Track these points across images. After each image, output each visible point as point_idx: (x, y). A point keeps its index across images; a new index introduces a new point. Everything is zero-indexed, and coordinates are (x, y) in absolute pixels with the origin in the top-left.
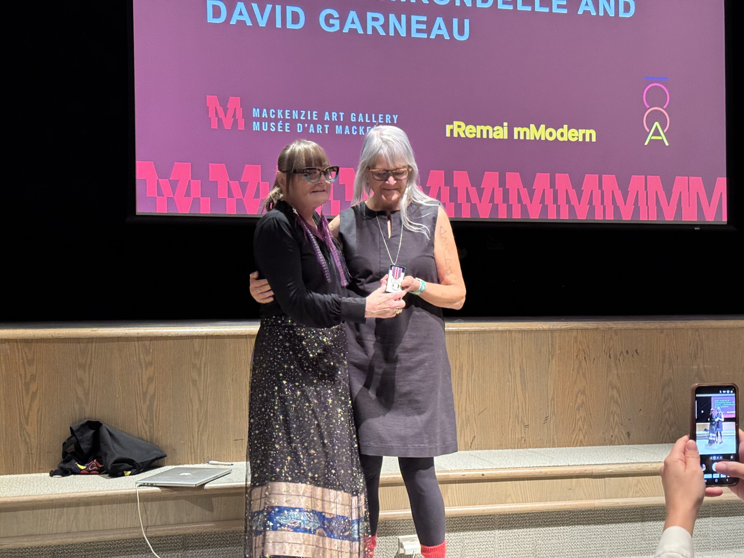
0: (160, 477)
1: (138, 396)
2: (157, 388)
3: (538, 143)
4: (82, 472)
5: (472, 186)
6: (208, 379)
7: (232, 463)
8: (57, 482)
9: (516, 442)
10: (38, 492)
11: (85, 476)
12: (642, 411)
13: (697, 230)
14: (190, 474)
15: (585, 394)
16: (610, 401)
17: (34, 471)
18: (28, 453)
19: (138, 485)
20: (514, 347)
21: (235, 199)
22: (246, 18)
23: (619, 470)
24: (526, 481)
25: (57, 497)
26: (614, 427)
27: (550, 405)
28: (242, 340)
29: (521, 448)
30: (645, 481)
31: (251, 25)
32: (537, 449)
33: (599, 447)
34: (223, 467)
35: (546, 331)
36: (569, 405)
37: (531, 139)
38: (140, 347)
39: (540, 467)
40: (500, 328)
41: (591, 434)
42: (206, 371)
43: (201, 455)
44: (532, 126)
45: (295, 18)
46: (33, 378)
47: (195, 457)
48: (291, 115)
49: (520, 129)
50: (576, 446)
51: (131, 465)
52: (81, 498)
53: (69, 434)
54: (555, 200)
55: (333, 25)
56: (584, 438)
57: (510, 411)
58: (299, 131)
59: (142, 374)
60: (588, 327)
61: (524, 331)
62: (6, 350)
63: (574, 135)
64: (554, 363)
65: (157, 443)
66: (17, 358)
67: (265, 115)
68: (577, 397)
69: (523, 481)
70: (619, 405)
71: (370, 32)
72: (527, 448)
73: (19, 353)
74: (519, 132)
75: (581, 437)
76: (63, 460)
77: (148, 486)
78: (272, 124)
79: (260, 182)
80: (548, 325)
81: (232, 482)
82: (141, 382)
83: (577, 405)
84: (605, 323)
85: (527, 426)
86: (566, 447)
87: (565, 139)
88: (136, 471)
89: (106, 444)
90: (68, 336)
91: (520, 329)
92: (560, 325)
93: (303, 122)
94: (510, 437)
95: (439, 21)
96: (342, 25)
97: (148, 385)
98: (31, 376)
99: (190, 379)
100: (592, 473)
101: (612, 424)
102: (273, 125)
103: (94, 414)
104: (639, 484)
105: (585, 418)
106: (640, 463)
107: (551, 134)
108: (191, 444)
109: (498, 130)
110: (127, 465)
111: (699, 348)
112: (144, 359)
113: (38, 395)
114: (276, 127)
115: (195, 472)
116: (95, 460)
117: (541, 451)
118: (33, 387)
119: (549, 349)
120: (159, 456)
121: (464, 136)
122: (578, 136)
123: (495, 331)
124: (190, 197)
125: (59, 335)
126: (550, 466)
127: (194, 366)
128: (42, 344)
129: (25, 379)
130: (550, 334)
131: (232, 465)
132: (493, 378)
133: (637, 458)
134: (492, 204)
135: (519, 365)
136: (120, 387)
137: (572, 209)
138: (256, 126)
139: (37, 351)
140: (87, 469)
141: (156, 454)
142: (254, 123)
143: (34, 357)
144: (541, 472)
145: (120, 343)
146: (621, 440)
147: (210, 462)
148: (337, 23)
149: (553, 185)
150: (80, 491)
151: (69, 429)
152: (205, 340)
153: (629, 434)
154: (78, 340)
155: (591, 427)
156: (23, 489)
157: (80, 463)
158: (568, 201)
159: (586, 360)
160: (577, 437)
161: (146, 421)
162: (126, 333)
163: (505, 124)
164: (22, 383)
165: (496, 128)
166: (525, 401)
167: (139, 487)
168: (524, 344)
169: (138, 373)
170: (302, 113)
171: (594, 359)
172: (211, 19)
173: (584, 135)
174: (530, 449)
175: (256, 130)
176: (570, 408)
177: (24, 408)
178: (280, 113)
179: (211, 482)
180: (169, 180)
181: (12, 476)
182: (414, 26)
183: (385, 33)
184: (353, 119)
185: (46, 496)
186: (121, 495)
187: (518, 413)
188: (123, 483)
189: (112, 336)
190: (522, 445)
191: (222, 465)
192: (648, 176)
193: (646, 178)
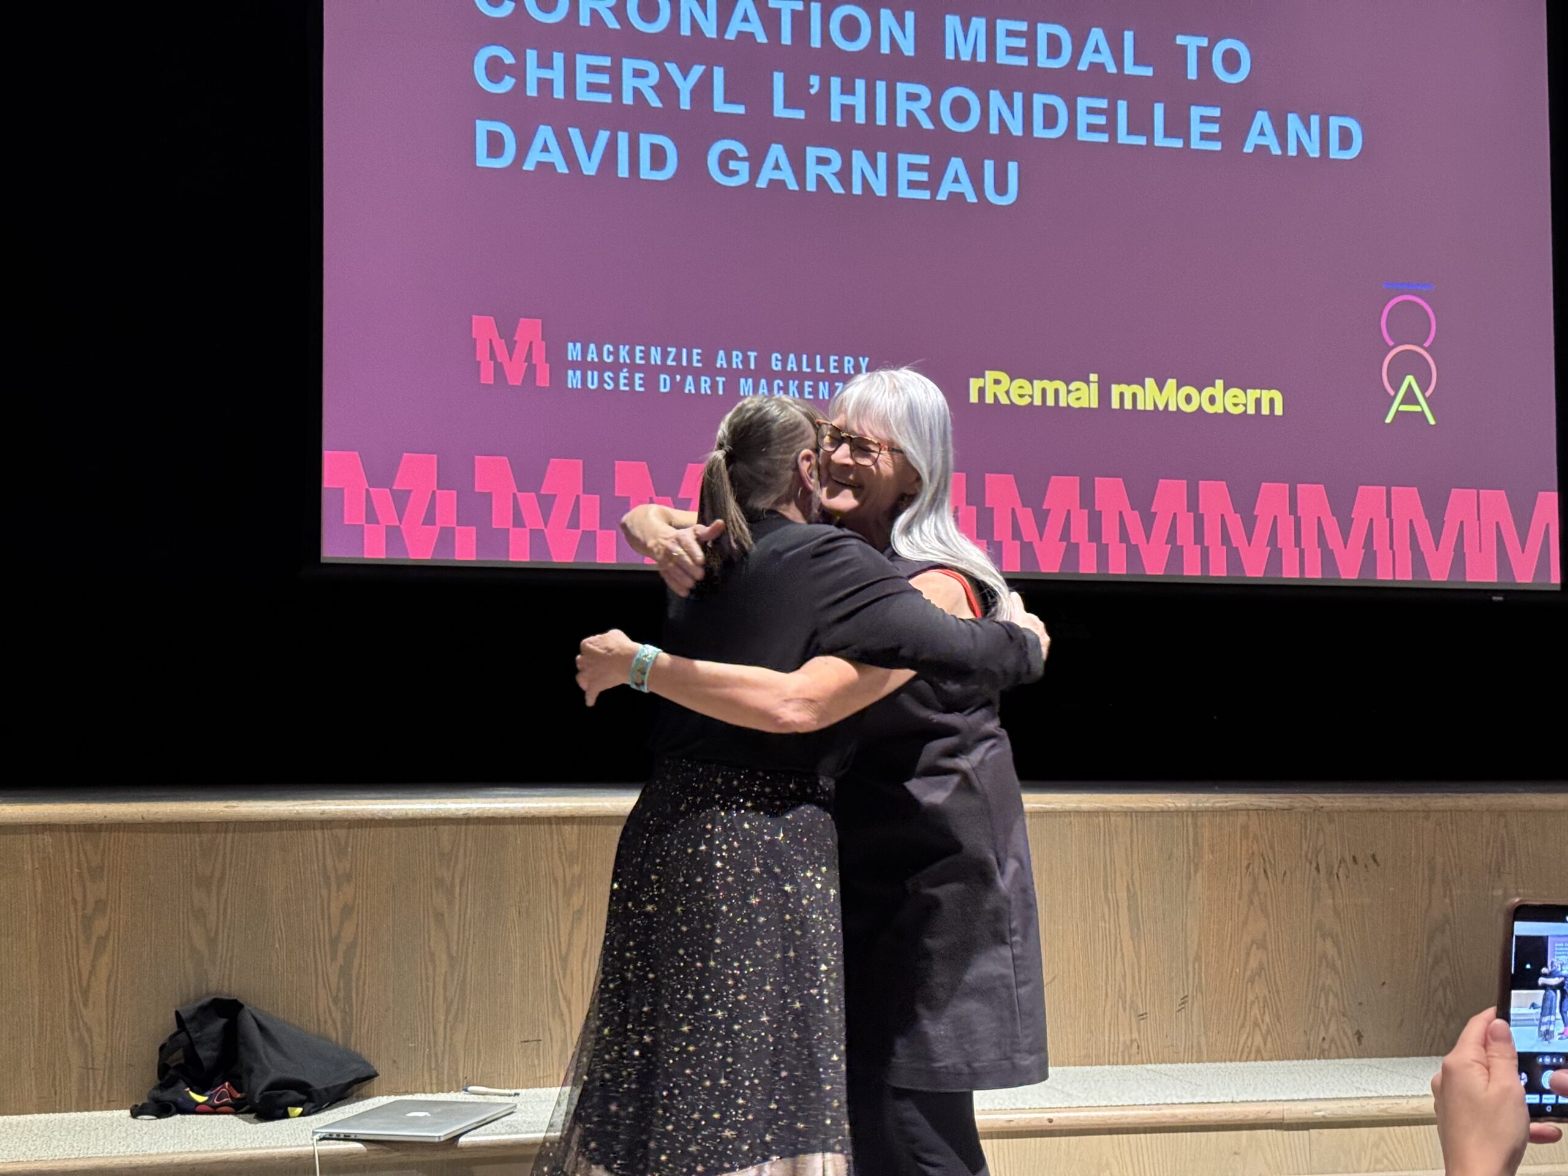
0: (366, 1120)
1: (320, 946)
2: (360, 929)
3: (1161, 417)
4: (198, 1108)
5: (1023, 506)
6: (469, 910)
7: (517, 1091)
8: (146, 1130)
9: (1121, 1049)
10: (106, 1151)
11: (204, 1117)
12: (1386, 987)
13: (1499, 602)
14: (427, 1114)
15: (1266, 948)
16: (1319, 966)
17: (98, 1106)
18: (88, 1069)
19: (317, 1137)
20: (1116, 847)
21: (528, 530)
22: (556, 157)
23: (1340, 1112)
24: (1142, 1135)
25: (146, 1161)
26: (1327, 1018)
27: (1190, 969)
28: (542, 827)
29: (1130, 1063)
30: (1396, 1136)
31: (566, 171)
32: (1163, 1065)
33: (1295, 1062)
34: (499, 1099)
35: (1182, 812)
36: (1232, 972)
37: (1148, 408)
38: (327, 842)
39: (1173, 1104)
40: (1085, 806)
41: (1279, 1035)
42: (464, 893)
43: (452, 1072)
44: (1150, 382)
45: (658, 157)
46: (101, 906)
47: (437, 1077)
48: (646, 355)
49: (1123, 388)
50: (1246, 1060)
51: (301, 1093)
52: (196, 1164)
53: (173, 1027)
54: (1199, 538)
55: (734, 173)
56: (1265, 1044)
57: (1106, 984)
58: (662, 390)
59: (329, 902)
60: (1271, 805)
61: (1137, 812)
62: (45, 846)
63: (1236, 401)
64: (1199, 881)
65: (358, 1047)
66: (68, 864)
67: (592, 356)
68: (1248, 954)
69: (1134, 1135)
70: (1337, 973)
71: (811, 186)
72: (1143, 1063)
73: (71, 852)
74: (1122, 395)
75: (1258, 1040)
76: (159, 1082)
77: (338, 1138)
78: (607, 375)
79: (582, 496)
80: (1185, 800)
81: (517, 1133)
82: (326, 917)
83: (1248, 973)
84: (1309, 798)
85: (1142, 1016)
86: (1225, 1061)
87: (1218, 408)
88: (313, 1107)
89: (252, 1050)
90: (177, 818)
91: (1128, 808)
92: (1212, 801)
93: (671, 371)
94: (1106, 1039)
95: (956, 165)
96: (754, 174)
97: (342, 924)
98: (96, 902)
99: (431, 912)
100: (1283, 1119)
101: (1322, 1014)
102: (609, 377)
103: (226, 984)
104: (1382, 1143)
105: (1265, 1001)
106: (1383, 1097)
107: (1188, 399)
108: (430, 1048)
109: (1078, 390)
110: (294, 1095)
111: (1507, 853)
112: (334, 865)
113: (111, 942)
114: (616, 380)
115: (439, 1110)
116: (227, 1084)
117: (1173, 1070)
118: (100, 926)
119: (1189, 850)
120: (364, 1075)
121: (1007, 402)
122: (1244, 402)
123: (1076, 812)
124: (434, 524)
125: (157, 816)
126: (1193, 1103)
127: (440, 882)
128: (121, 834)
129: (84, 909)
130: (1190, 820)
131: (517, 1094)
132: (1069, 911)
133: (1379, 1087)
134: (1065, 543)
135: (1125, 884)
136: (283, 926)
137: (1233, 555)
138: (573, 379)
139: (109, 849)
140: (211, 1102)
141: (356, 1070)
142: (570, 373)
143: (103, 864)
144: (1174, 1116)
145: (285, 832)
146: (1344, 1048)
147: (470, 1089)
148: (743, 168)
149: (1193, 504)
150: (195, 1149)
151: (173, 1014)
152: (463, 827)
153: (1359, 1036)
154: (195, 826)
155: (1278, 1020)
156: (75, 1145)
157: (195, 1088)
158: (1226, 538)
159: (1267, 877)
160: (1250, 1040)
161: (336, 1000)
162: (298, 813)
163: (1094, 377)
164: (76, 915)
165: (1073, 386)
166: (1139, 964)
167: (319, 1143)
168: (1135, 840)
169: (321, 896)
170: (670, 352)
171: (1285, 872)
172: (483, 160)
173: (1258, 402)
174: (1149, 1066)
175: (575, 386)
176: (1232, 979)
177: (79, 970)
178: (623, 352)
179: (472, 1133)
180: (390, 489)
181: (52, 1116)
182: (904, 176)
183: (845, 189)
184: (776, 366)
185: (124, 1159)
186: (281, 1158)
187: (1123, 988)
188: (286, 1133)
189: (268, 818)
190: (1132, 1059)
191: (495, 1094)
192: (1393, 488)
193: (1389, 492)
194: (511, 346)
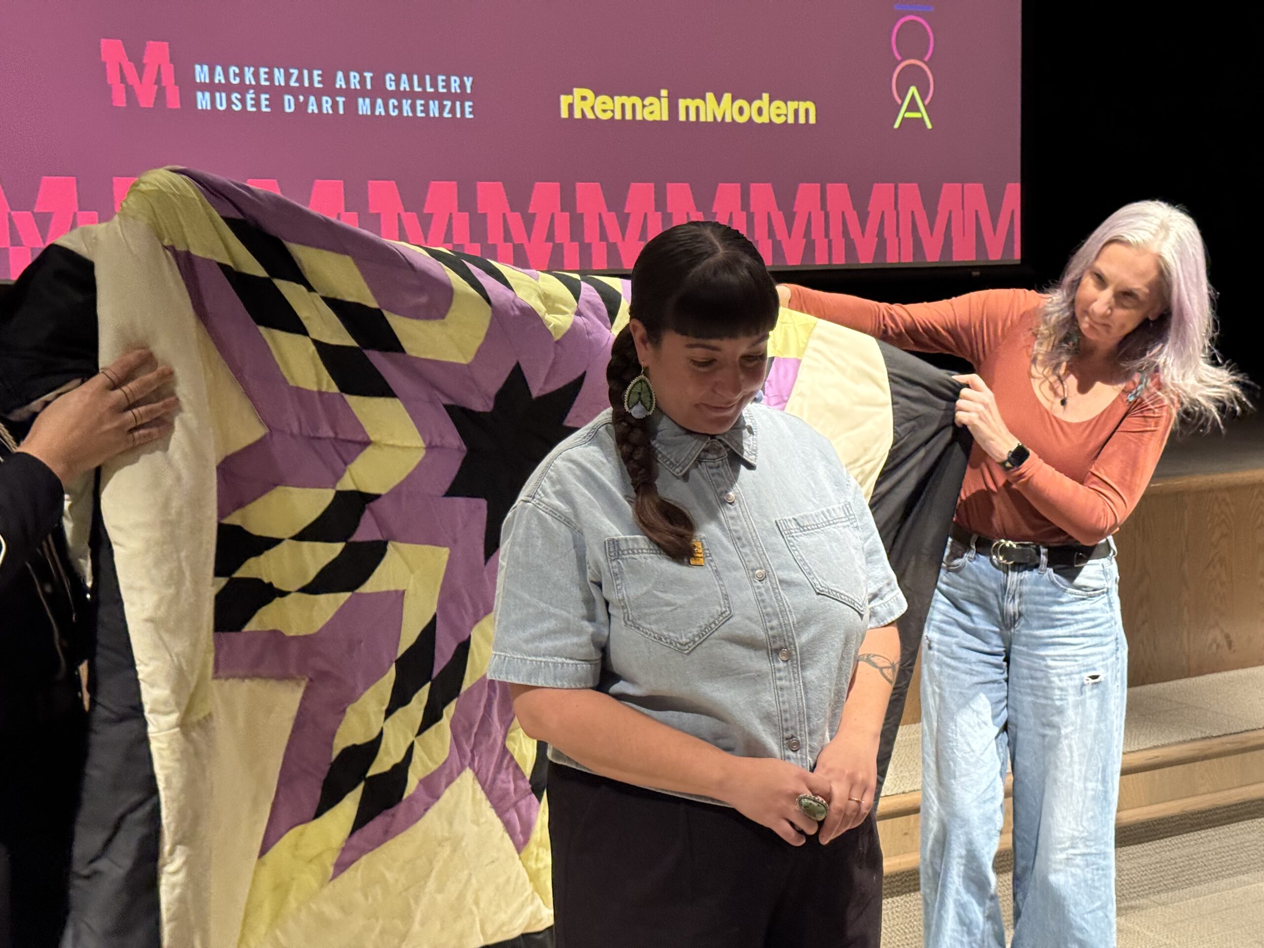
3: (719, 127)
5: (609, 211)
13: (976, 277)
37: (708, 120)
44: (710, 96)
48: (270, 77)
49: (688, 102)
54: (751, 233)
58: (287, 110)
63: (779, 112)
67: (219, 78)
74: (687, 108)
78: (235, 96)
87: (764, 119)
93: (294, 92)
107: (741, 111)
109: (651, 104)
114: (243, 101)
121: (593, 117)
122: (786, 113)
137: (778, 247)
138: (203, 101)
142: (199, 95)
149: (745, 204)
158: (771, 233)
163: (664, 93)
165: (649, 100)
170: (293, 74)
173: (796, 112)
175: (204, 108)
178: (249, 73)
180: (33, 213)
184: (390, 86)
192: (900, 185)
193: (896, 188)
194: (140, 68)
